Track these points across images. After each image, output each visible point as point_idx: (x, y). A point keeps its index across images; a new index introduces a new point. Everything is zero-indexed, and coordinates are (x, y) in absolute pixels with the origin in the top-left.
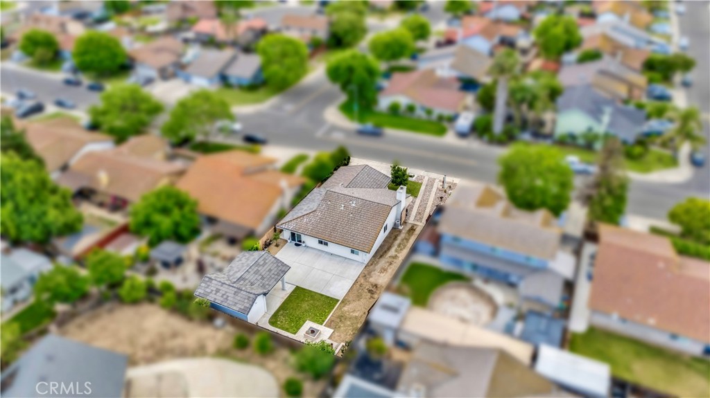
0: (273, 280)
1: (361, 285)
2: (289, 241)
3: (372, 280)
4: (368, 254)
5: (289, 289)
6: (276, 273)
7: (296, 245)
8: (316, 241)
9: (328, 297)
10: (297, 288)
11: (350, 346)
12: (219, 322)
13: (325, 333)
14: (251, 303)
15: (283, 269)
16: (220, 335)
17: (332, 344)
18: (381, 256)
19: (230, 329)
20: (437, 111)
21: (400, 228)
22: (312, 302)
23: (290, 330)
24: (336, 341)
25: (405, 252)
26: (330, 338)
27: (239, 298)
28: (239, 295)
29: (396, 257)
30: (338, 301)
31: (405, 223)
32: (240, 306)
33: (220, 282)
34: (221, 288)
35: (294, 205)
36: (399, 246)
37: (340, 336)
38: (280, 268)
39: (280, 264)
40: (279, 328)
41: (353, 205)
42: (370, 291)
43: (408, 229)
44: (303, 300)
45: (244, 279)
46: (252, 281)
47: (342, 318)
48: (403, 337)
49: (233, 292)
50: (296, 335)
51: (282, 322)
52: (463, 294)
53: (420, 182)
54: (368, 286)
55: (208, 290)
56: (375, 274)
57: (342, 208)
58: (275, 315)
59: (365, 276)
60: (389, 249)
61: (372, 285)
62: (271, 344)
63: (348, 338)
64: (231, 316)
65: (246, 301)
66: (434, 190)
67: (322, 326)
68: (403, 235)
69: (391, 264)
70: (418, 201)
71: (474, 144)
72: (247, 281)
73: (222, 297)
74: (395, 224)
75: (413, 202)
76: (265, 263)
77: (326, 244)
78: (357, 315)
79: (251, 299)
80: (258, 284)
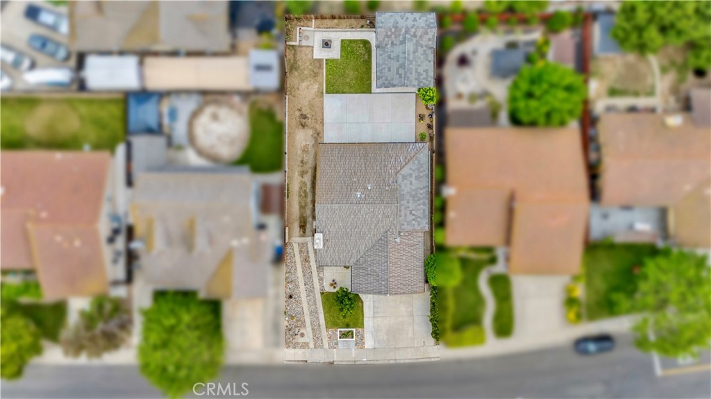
1: (316, 121)
3: (310, 132)
9: (337, 93)
22: (348, 80)
23: (348, 42)
29: (302, 174)
30: (327, 93)
37: (306, 55)
42: (305, 117)
44: (356, 79)
47: (314, 75)
51: (359, 47)
54: (309, 122)
56: (310, 141)
67: (325, 58)
78: (304, 84)
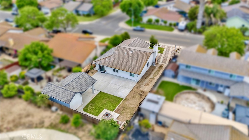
0: (87, 86)
1: (135, 91)
2: (98, 71)
3: (141, 89)
4: (139, 75)
5: (96, 93)
6: (88, 83)
7: (102, 72)
8: (112, 69)
9: (117, 97)
10: (101, 92)
11: (129, 123)
12: (54, 108)
13: (115, 116)
14: (72, 97)
15: (93, 81)
16: (54, 115)
17: (118, 122)
18: (146, 78)
19: (60, 112)
20: (169, 22)
21: (155, 66)
22: (108, 99)
23: (95, 114)
24: (121, 121)
25: (158, 76)
26: (117, 119)
27: (65, 95)
28: (66, 93)
29: (153, 78)
30: (122, 99)
31: (157, 64)
32: (65, 99)
33: (56, 86)
34: (56, 89)
35: (102, 54)
36: (155, 73)
37: (123, 118)
38: (91, 81)
39: (91, 79)
40: (89, 113)
41: (131, 52)
42: (140, 94)
43: (159, 66)
44: (103, 98)
45: (70, 85)
46: (74, 86)
47: (124, 108)
48: (161, 119)
49: (62, 91)
50: (98, 117)
51: (90, 109)
52: (192, 97)
53: (163, 48)
54: (139, 92)
55: (49, 90)
56: (143, 86)
57: (126, 54)
58: (87, 106)
59: (137, 87)
60: (150, 75)
61: (141, 91)
62: (81, 121)
63: (128, 119)
64: (60, 105)
65: (69, 96)
66: (171, 51)
67: (113, 112)
68: (156, 69)
69: (151, 82)
70: (163, 55)
71: (187, 34)
72: (71, 86)
73: (56, 94)
74: (152, 64)
75: (161, 56)
76: (83, 78)
77: (117, 71)
78: (133, 106)
79: (72, 95)
80: (77, 88)
